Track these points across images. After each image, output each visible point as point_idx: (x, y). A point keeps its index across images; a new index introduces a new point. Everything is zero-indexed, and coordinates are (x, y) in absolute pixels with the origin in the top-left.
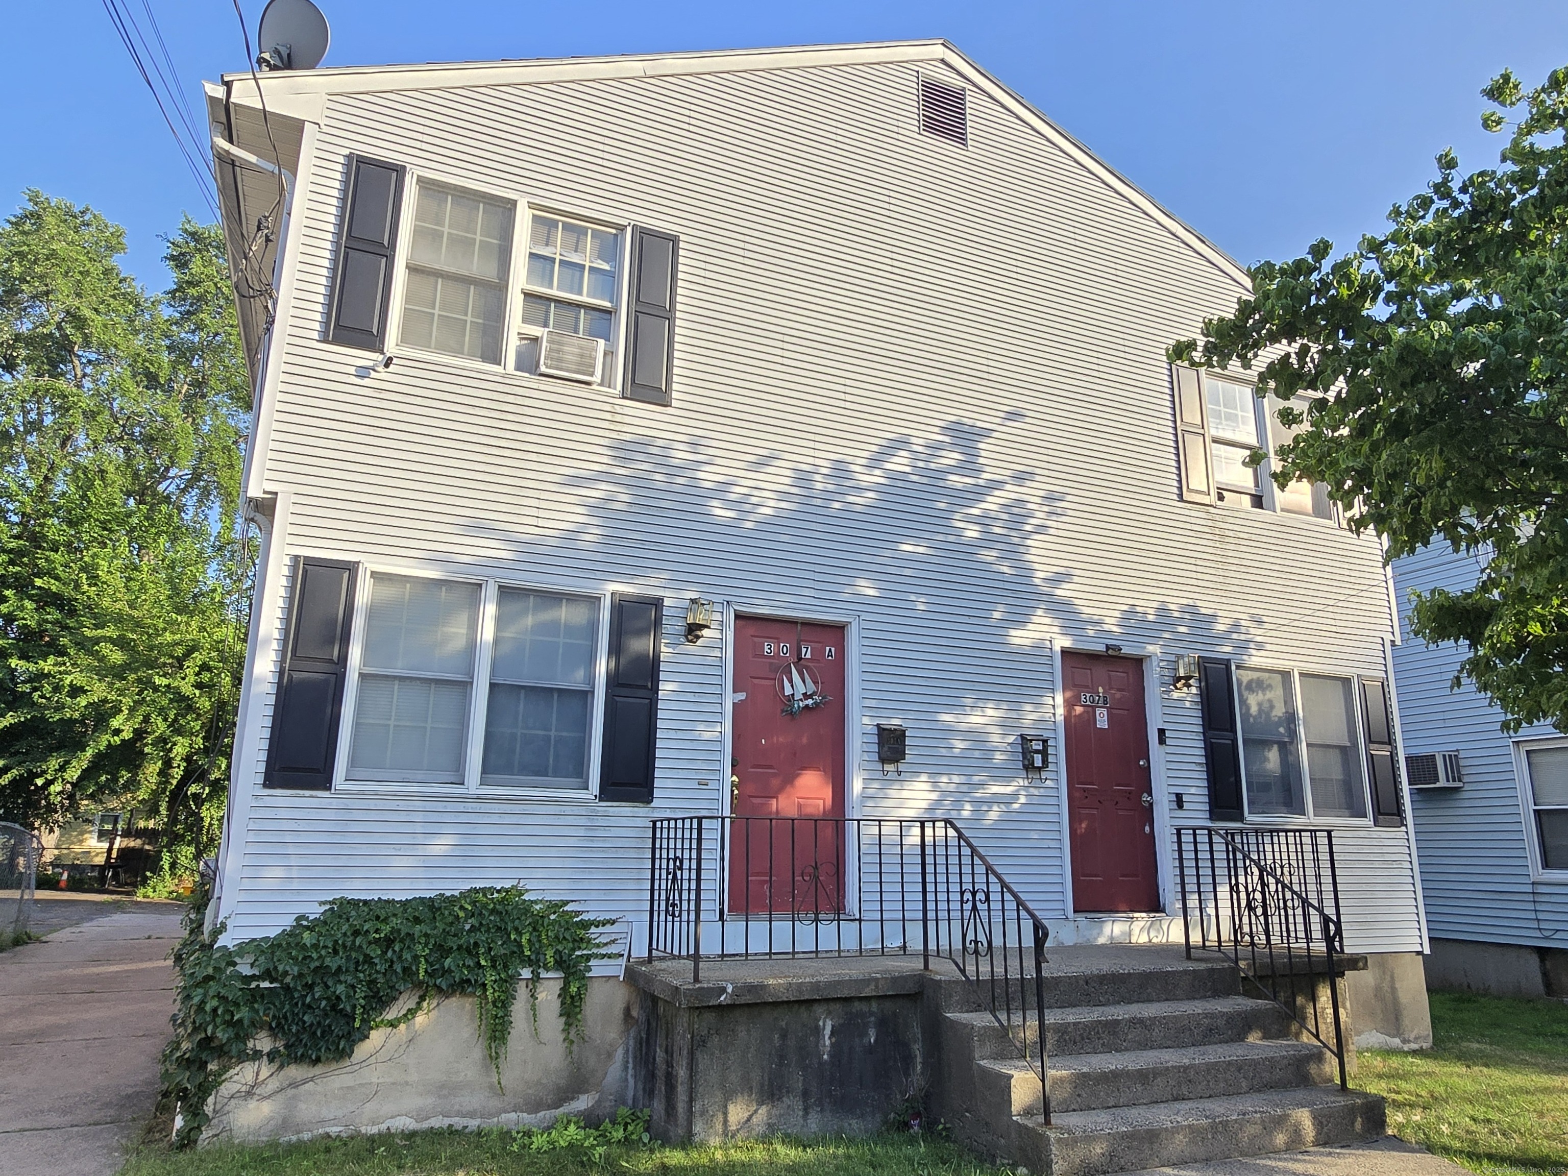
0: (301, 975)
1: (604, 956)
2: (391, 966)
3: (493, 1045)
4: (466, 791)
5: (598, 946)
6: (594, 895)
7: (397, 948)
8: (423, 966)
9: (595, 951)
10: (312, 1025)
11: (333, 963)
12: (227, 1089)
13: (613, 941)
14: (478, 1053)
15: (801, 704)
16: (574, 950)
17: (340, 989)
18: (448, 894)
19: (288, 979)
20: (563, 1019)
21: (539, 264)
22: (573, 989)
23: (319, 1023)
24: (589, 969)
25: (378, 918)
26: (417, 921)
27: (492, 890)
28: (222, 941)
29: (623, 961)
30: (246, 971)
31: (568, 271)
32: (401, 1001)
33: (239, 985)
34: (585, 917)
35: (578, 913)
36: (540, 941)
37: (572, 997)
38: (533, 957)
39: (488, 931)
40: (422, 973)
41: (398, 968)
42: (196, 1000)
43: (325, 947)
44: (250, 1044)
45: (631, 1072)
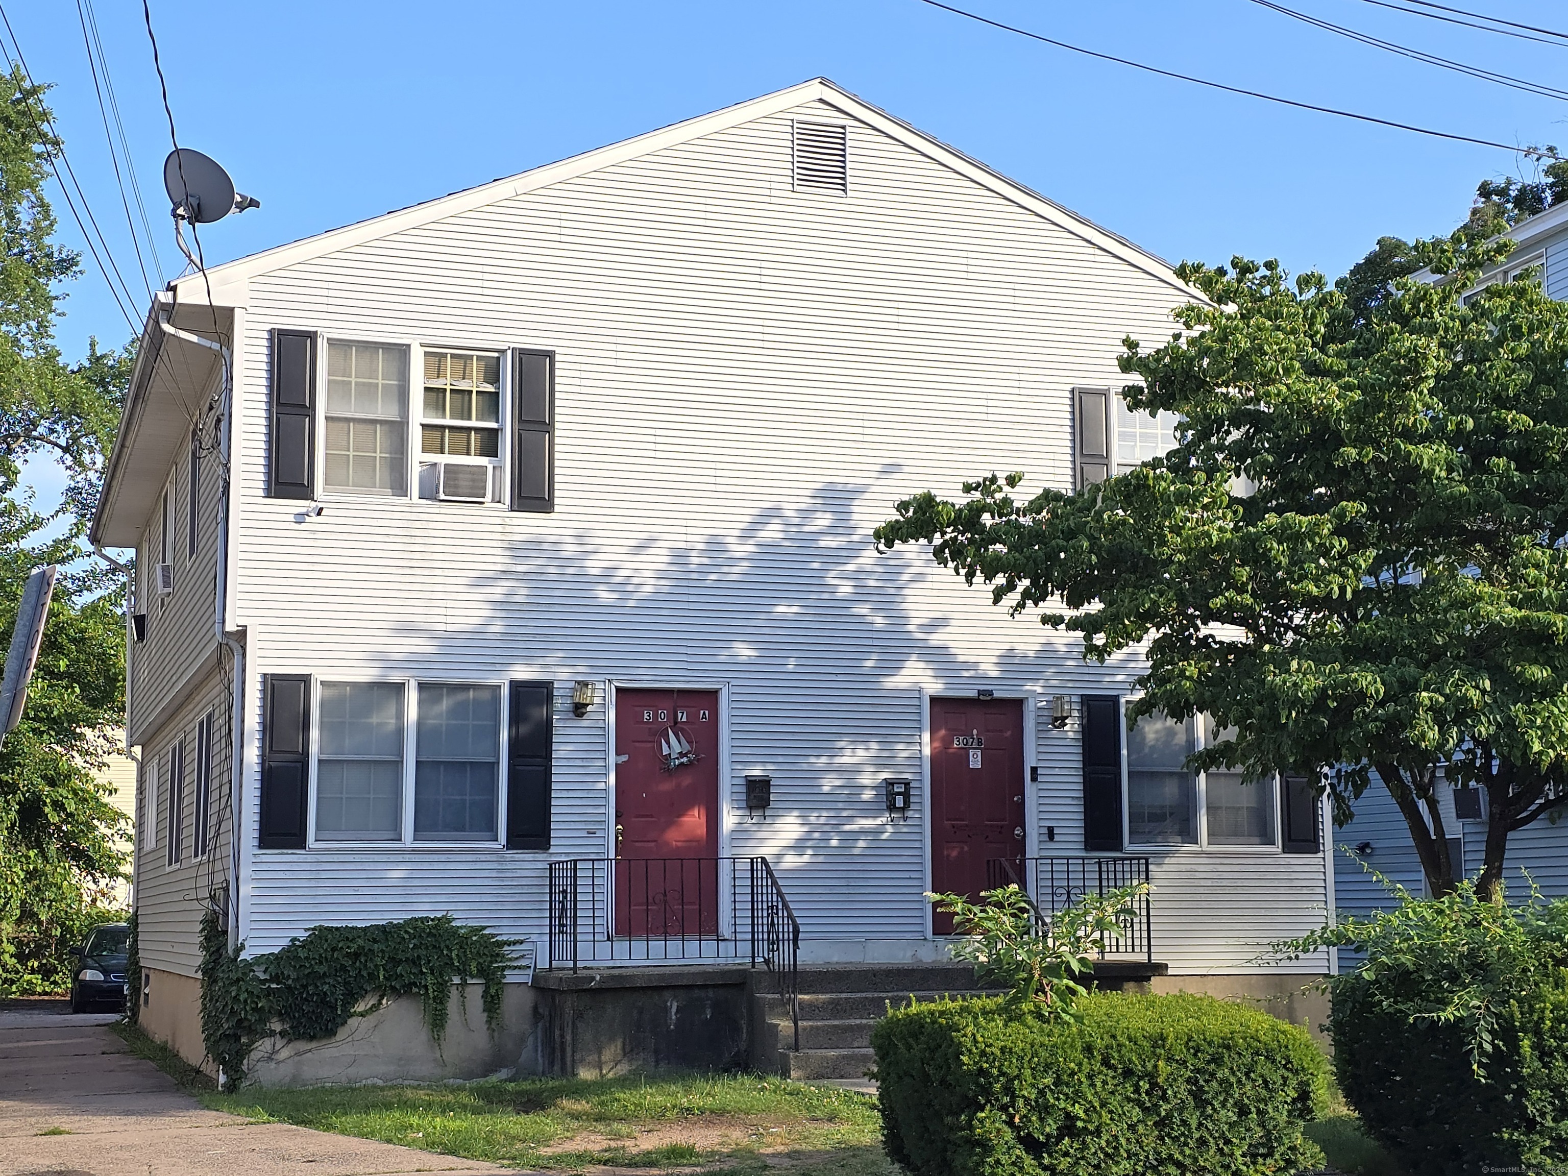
0: (298, 979)
1: (515, 968)
2: (359, 972)
3: (435, 1030)
4: (403, 846)
5: (510, 960)
6: (505, 922)
7: (362, 960)
8: (382, 973)
9: (509, 963)
10: (308, 1012)
11: (321, 969)
12: (254, 1055)
13: (523, 957)
14: (424, 1035)
15: (677, 762)
16: (491, 962)
17: (326, 987)
18: (395, 922)
19: (290, 982)
20: (486, 1014)
21: (433, 396)
22: (492, 992)
23: (313, 1011)
24: (504, 977)
25: (348, 938)
26: (375, 941)
27: (427, 919)
28: (243, 956)
29: (531, 971)
30: (261, 976)
31: (459, 399)
32: (367, 999)
33: (258, 985)
34: (499, 938)
35: (493, 936)
36: (465, 956)
37: (492, 997)
38: (461, 967)
39: (427, 948)
40: (382, 977)
41: (364, 974)
43: (313, 959)
44: (268, 1026)
45: (540, 1053)
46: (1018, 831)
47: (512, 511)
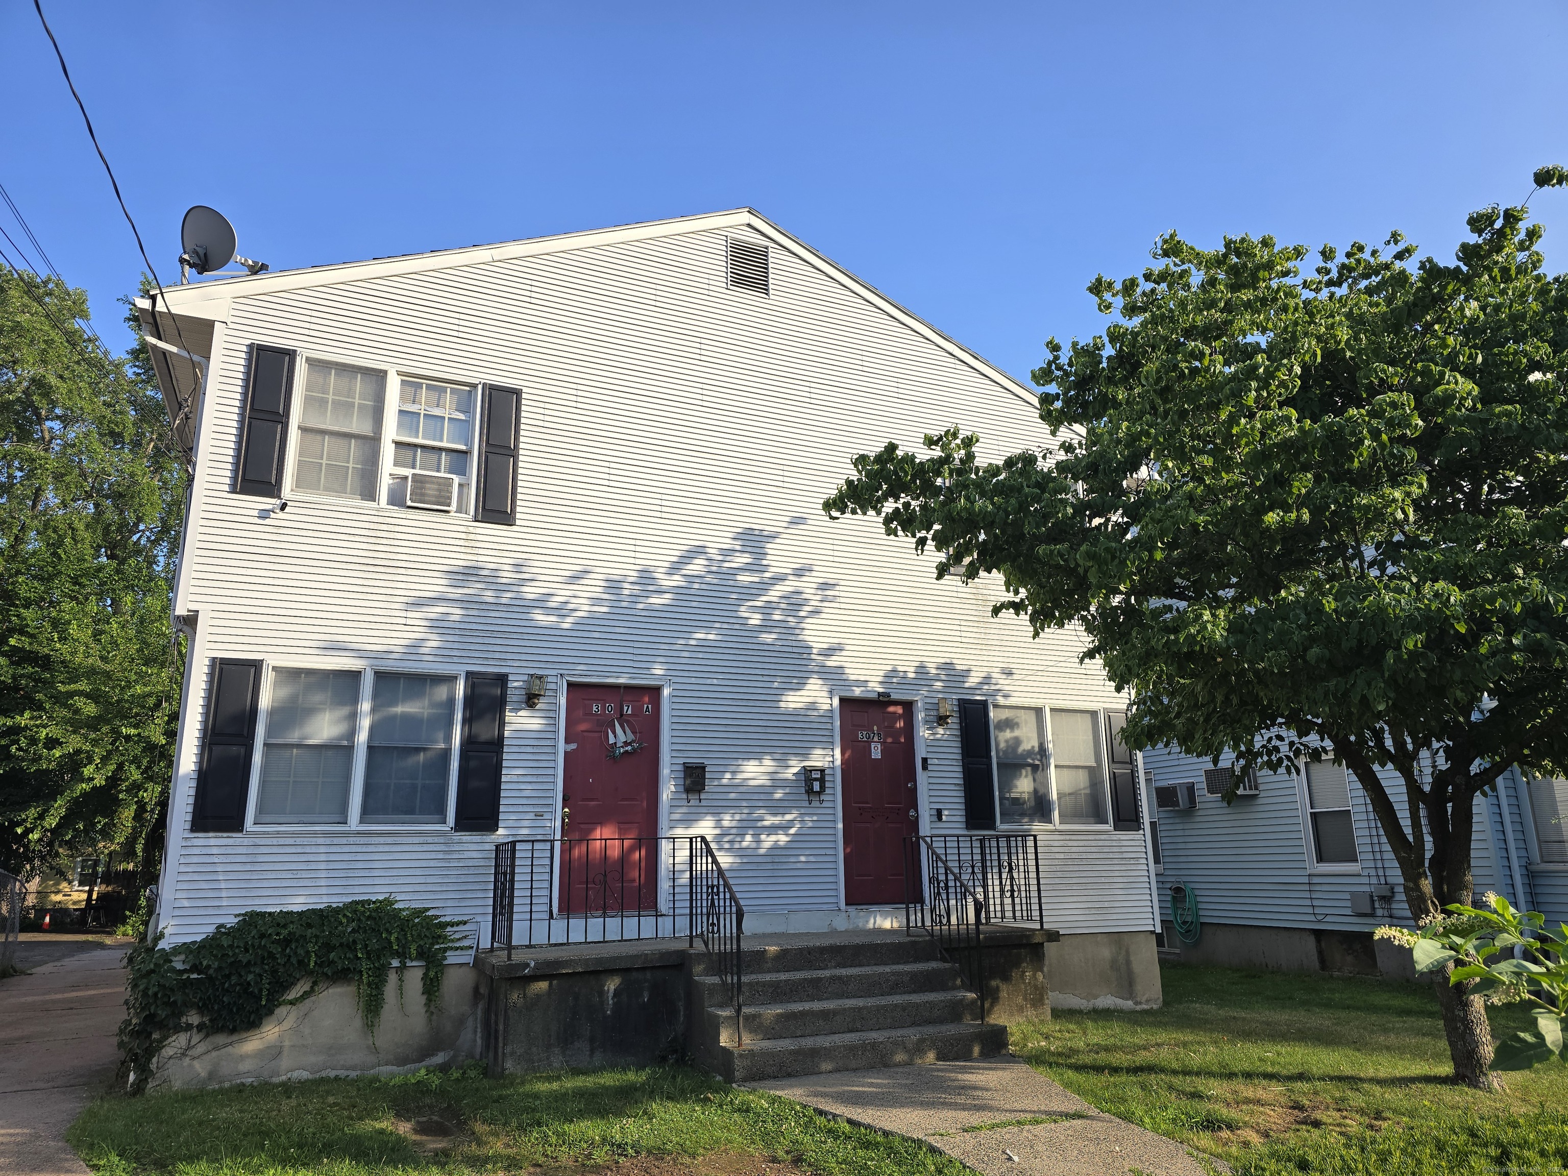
0: (220, 968)
1: (457, 949)
2: (289, 960)
3: (369, 1016)
4: (348, 829)
5: (452, 941)
6: (450, 903)
7: (293, 947)
8: (313, 958)
9: (450, 945)
10: (229, 1004)
11: (244, 958)
12: (168, 1052)
13: (465, 937)
14: (358, 1022)
15: (622, 750)
16: (433, 944)
17: (250, 977)
18: (334, 905)
19: (211, 971)
20: (425, 997)
21: (407, 419)
22: (432, 974)
23: (235, 1002)
24: (445, 958)
25: (278, 925)
26: (309, 926)
27: (369, 902)
28: (162, 945)
29: (473, 952)
30: (179, 966)
31: (431, 422)
32: (298, 986)
33: (174, 976)
34: (442, 919)
35: (437, 917)
36: (406, 939)
37: (431, 979)
38: (400, 950)
39: (365, 932)
40: (312, 964)
41: (294, 960)
42: (141, 987)
43: (238, 947)
44: (184, 1020)
45: (479, 1035)
46: (912, 813)
47: (476, 521)
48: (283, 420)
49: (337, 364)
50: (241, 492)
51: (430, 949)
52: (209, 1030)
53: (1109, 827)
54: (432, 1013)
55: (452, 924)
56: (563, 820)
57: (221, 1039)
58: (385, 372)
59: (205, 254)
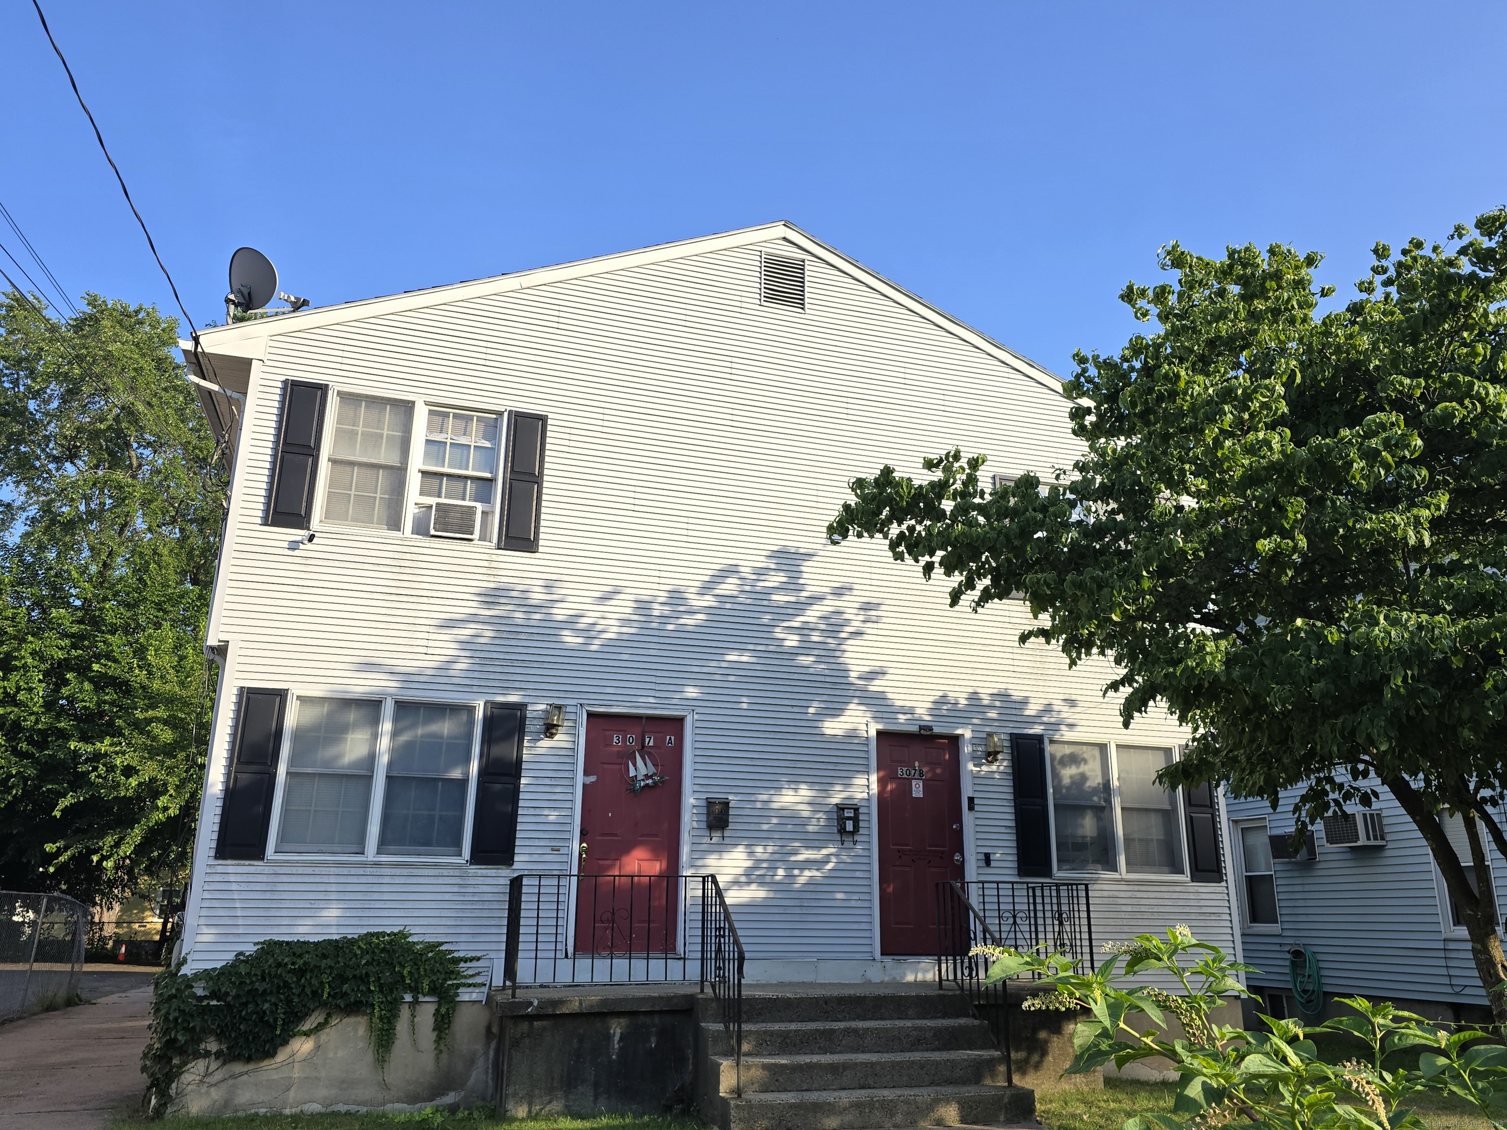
0: (237, 996)
1: (470, 985)
2: (303, 990)
3: (380, 1051)
4: (365, 859)
5: (465, 977)
6: (463, 938)
7: (308, 977)
8: (327, 989)
9: (463, 981)
10: (246, 1032)
11: (261, 987)
12: (185, 1078)
13: (478, 974)
14: (369, 1057)
15: (643, 784)
16: (445, 980)
17: (266, 1006)
18: (350, 937)
19: (229, 999)
20: (435, 1033)
21: (434, 448)
22: (443, 1010)
23: (251, 1031)
24: (457, 995)
25: (295, 954)
26: (325, 956)
27: (383, 934)
28: (185, 970)
29: (485, 990)
30: (200, 992)
31: (458, 451)
32: (313, 1017)
33: (194, 1002)
34: (456, 955)
35: (452, 952)
36: (419, 973)
37: (443, 1016)
38: (413, 985)
39: (379, 964)
40: (326, 995)
41: (308, 991)
42: (163, 1012)
43: (255, 975)
44: (202, 1046)
45: (490, 1076)
46: (957, 857)
47: (499, 549)
48: (313, 453)
49: (367, 396)
50: (273, 525)
51: (442, 984)
52: (227, 1057)
53: (1186, 877)
54: (441, 1051)
55: (465, 960)
56: (580, 855)
57: (238, 1068)
58: (413, 403)
59: (249, 293)
